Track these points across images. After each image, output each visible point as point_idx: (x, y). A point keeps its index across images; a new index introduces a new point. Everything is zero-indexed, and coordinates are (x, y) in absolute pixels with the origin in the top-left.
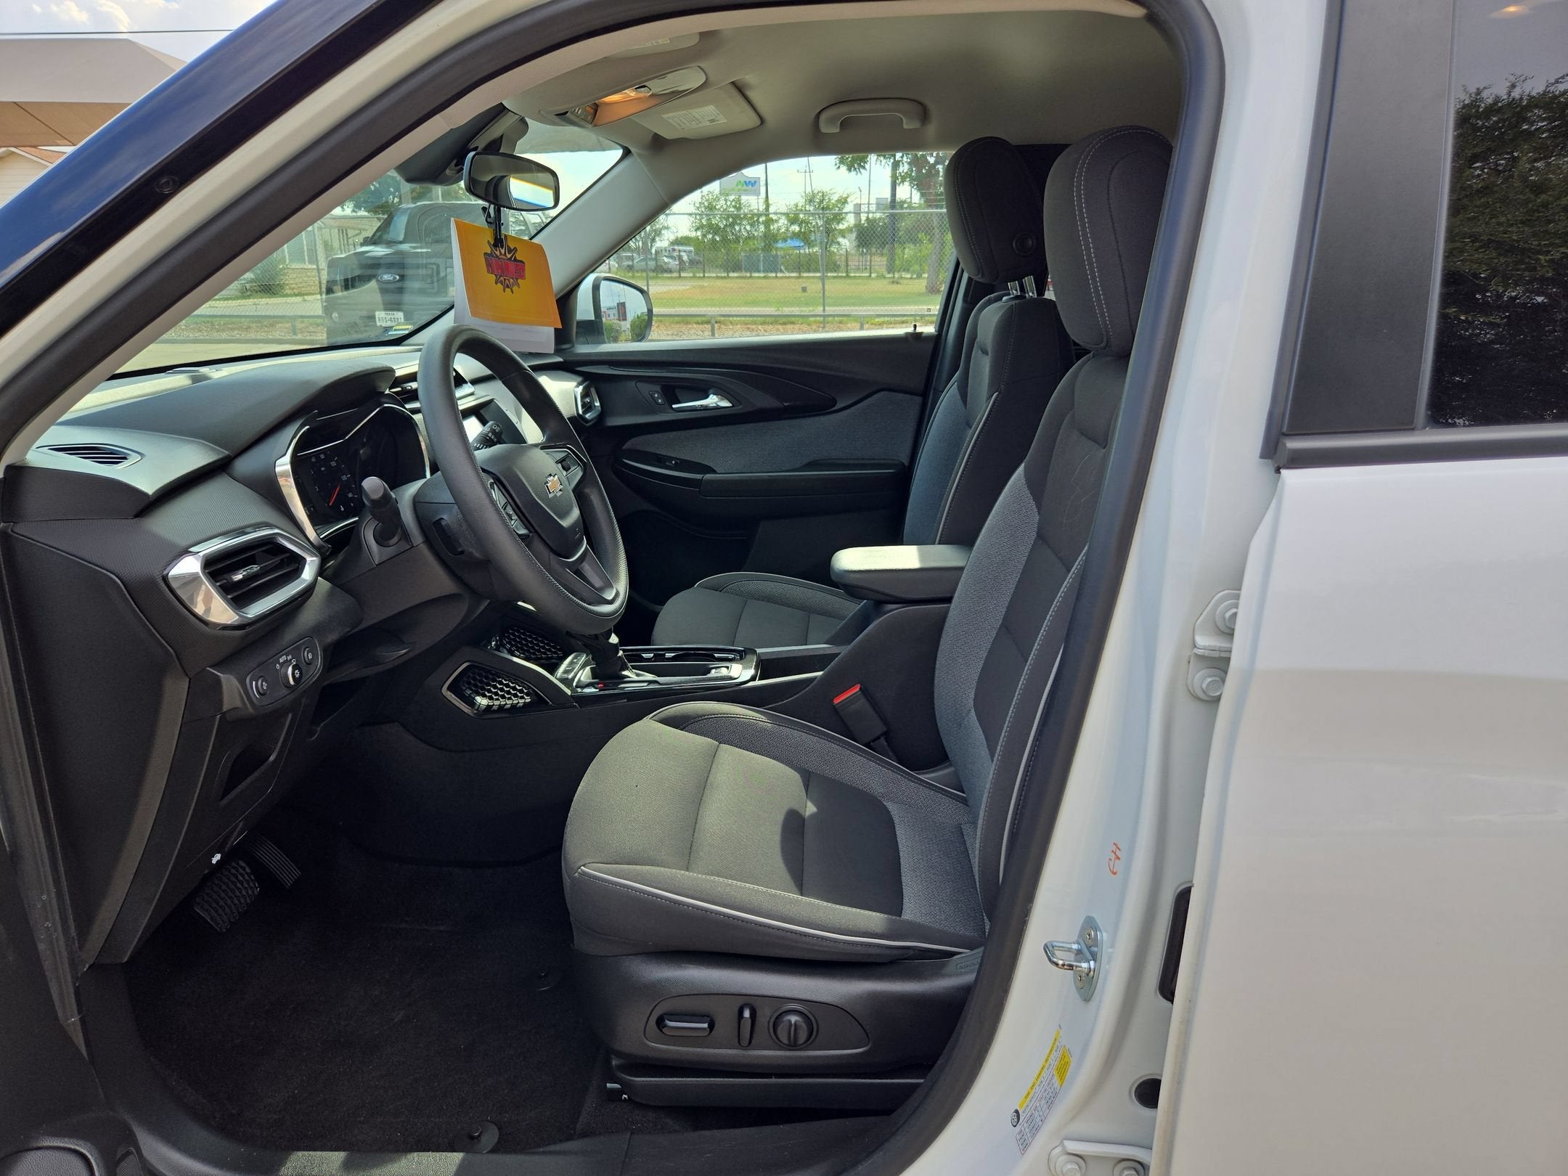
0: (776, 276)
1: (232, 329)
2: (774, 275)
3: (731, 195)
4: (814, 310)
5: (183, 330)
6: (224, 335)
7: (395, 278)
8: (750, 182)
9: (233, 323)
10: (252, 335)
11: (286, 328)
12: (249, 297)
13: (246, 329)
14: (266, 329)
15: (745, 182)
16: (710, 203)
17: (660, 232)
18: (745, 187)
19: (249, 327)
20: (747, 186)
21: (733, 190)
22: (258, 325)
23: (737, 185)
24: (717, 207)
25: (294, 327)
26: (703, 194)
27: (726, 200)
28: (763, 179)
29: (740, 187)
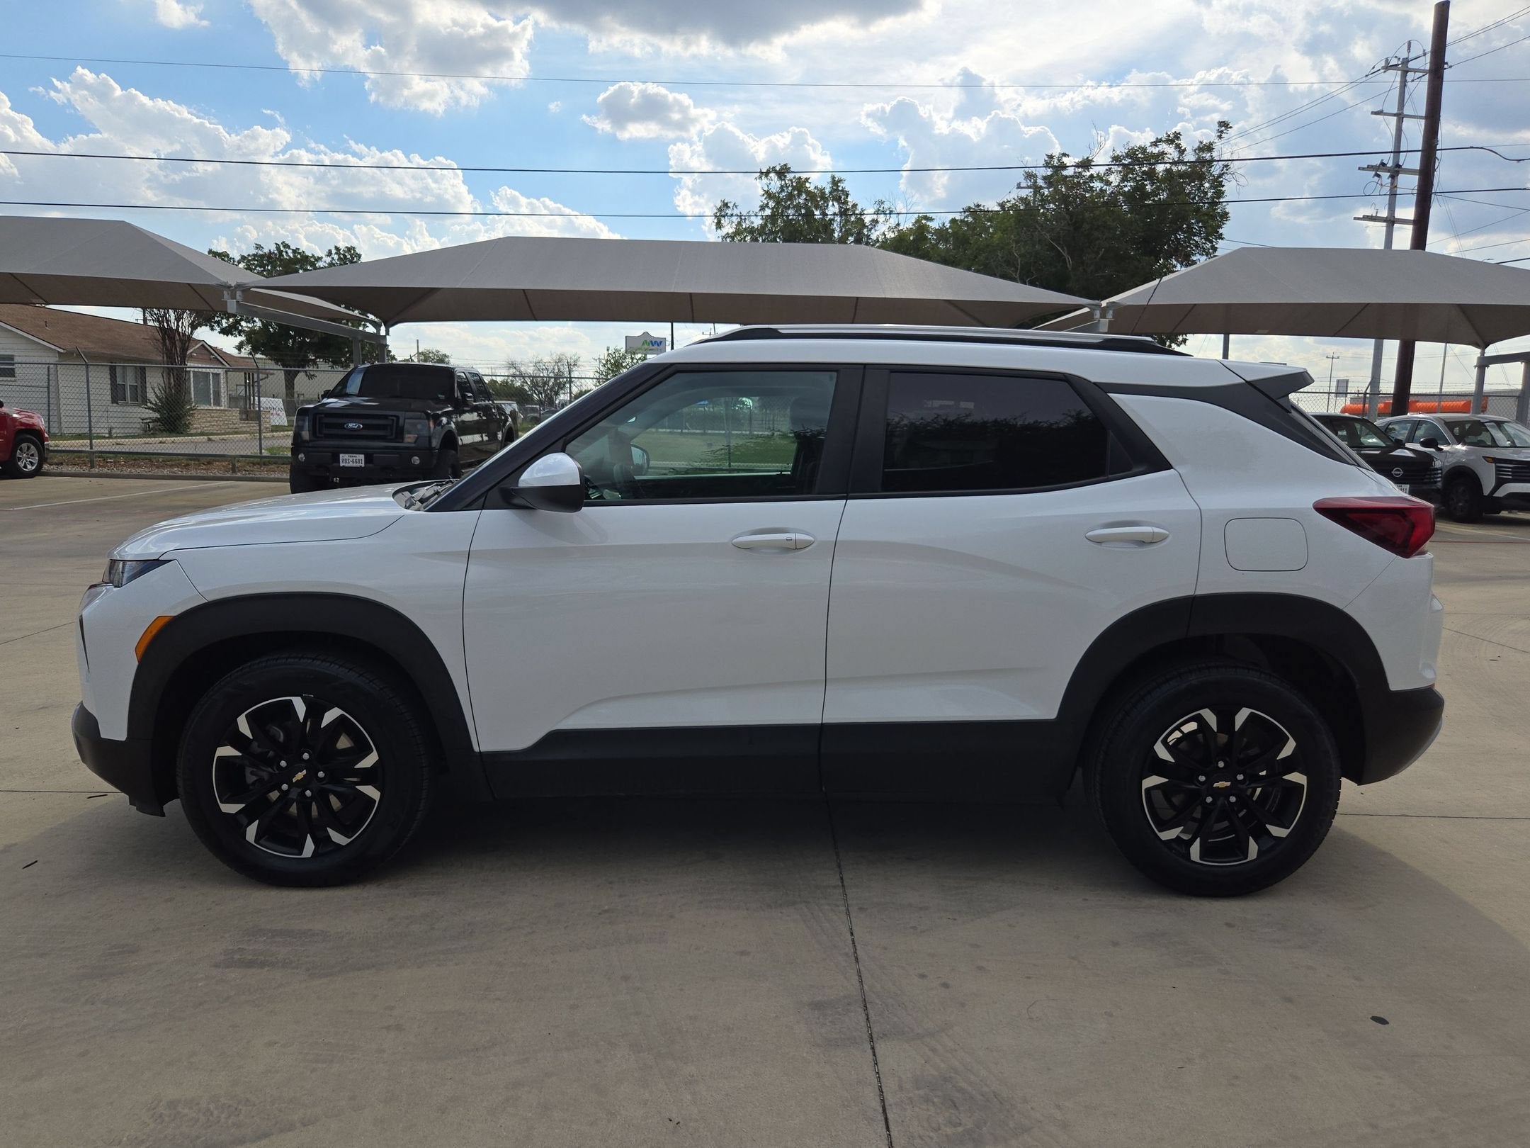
0: (682, 432)
1: (171, 466)
2: (680, 431)
3: (637, 354)
4: (720, 465)
5: (123, 465)
6: (166, 472)
7: (359, 427)
8: (655, 342)
9: (171, 460)
10: (193, 473)
11: (223, 466)
12: (154, 435)
13: (185, 466)
14: (204, 467)
15: (652, 342)
16: (616, 361)
17: (564, 385)
18: (651, 347)
19: (188, 465)
20: (653, 345)
21: (640, 349)
22: (196, 463)
23: (643, 344)
24: (624, 364)
25: (234, 465)
26: (610, 352)
27: (632, 359)
28: (669, 339)
29: (646, 346)
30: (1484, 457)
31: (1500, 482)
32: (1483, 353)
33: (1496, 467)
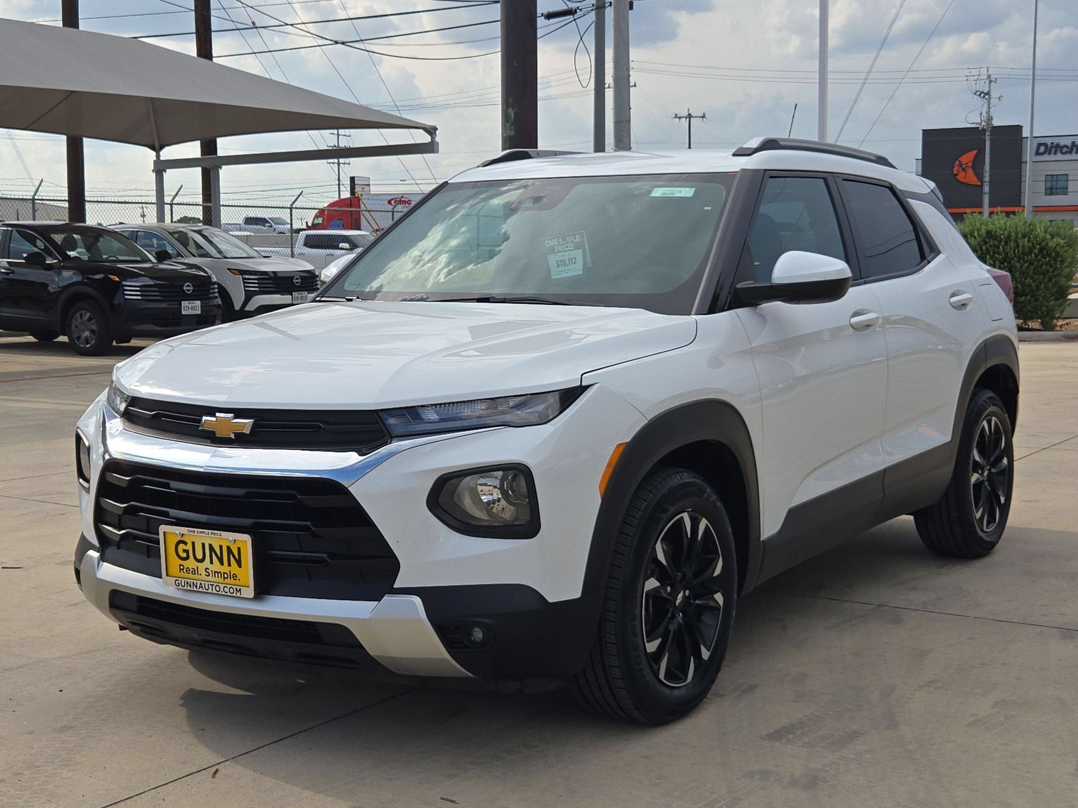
30: (229, 269)
31: (249, 296)
32: (158, 156)
33: (244, 279)
